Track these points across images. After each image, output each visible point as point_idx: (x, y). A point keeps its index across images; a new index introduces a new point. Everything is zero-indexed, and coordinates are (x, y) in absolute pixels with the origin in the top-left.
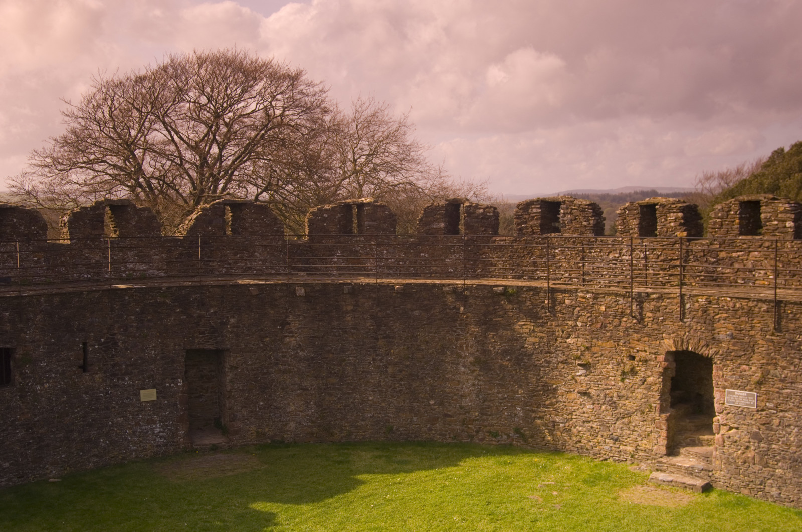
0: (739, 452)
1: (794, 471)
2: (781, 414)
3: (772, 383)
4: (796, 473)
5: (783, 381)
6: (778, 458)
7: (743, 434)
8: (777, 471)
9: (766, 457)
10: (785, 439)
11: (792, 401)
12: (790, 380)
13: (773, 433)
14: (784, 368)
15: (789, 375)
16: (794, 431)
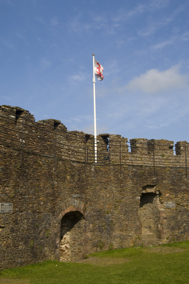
0: (5, 242)
1: (25, 244)
2: (20, 214)
3: (17, 196)
4: (26, 245)
5: (21, 195)
6: (20, 239)
7: (6, 230)
8: (19, 247)
9: (15, 241)
10: (23, 227)
11: (24, 205)
12: (24, 194)
13: (18, 225)
14: (22, 187)
15: (24, 191)
16: (25, 222)
